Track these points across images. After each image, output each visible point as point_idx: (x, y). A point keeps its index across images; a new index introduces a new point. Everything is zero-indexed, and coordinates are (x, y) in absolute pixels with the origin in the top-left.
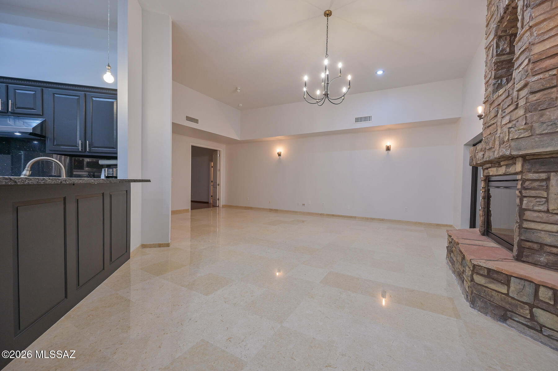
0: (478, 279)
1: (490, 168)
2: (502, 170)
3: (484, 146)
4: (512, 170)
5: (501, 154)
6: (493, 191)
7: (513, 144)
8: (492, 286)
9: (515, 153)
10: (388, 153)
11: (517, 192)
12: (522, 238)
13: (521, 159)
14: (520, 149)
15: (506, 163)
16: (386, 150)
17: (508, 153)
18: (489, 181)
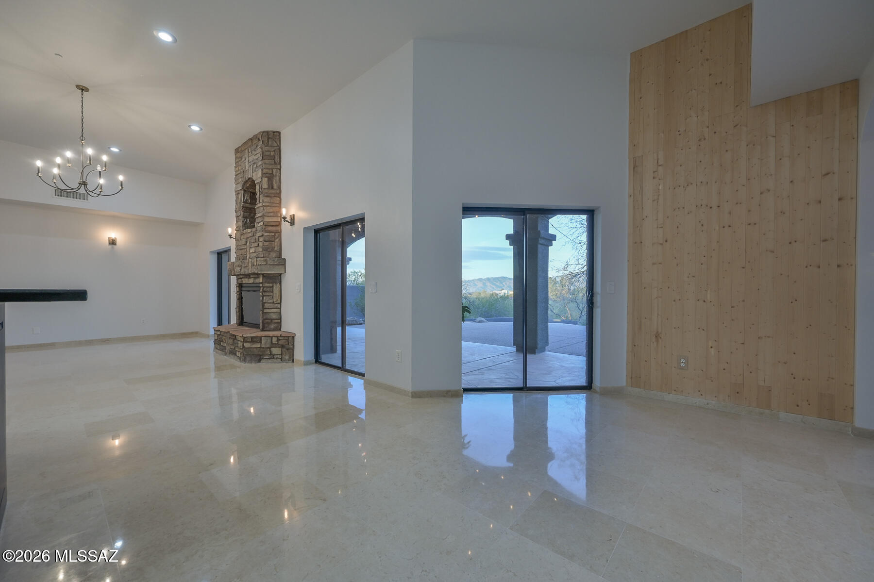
0: (247, 345)
1: (243, 278)
2: (251, 281)
3: (240, 264)
4: (257, 281)
5: (253, 272)
6: (243, 294)
7: (259, 267)
8: (254, 346)
9: (259, 273)
10: (113, 248)
11: (261, 293)
12: (264, 318)
13: (261, 275)
14: (261, 271)
15: (254, 276)
16: (109, 244)
17: (256, 272)
18: (242, 287)
